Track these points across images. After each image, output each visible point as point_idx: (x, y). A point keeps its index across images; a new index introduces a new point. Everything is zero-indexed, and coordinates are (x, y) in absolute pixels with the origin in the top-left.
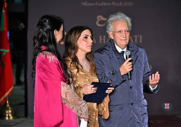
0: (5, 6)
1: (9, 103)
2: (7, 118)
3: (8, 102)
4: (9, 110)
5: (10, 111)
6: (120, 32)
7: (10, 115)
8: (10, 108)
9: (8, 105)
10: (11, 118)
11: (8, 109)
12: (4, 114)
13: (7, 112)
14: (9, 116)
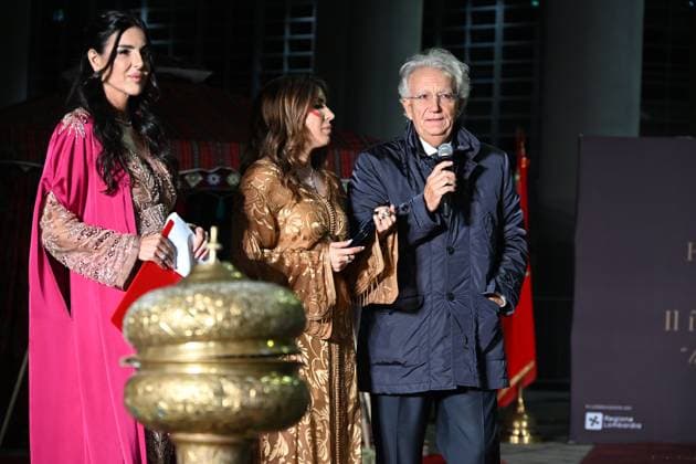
0: (524, 166)
1: (524, 402)
2: (515, 440)
3: (521, 400)
4: (523, 420)
5: (525, 424)
6: (425, 96)
7: (524, 432)
8: (525, 416)
9: (521, 409)
10: (526, 439)
11: (519, 417)
12: (509, 430)
13: (517, 424)
14: (521, 436)
